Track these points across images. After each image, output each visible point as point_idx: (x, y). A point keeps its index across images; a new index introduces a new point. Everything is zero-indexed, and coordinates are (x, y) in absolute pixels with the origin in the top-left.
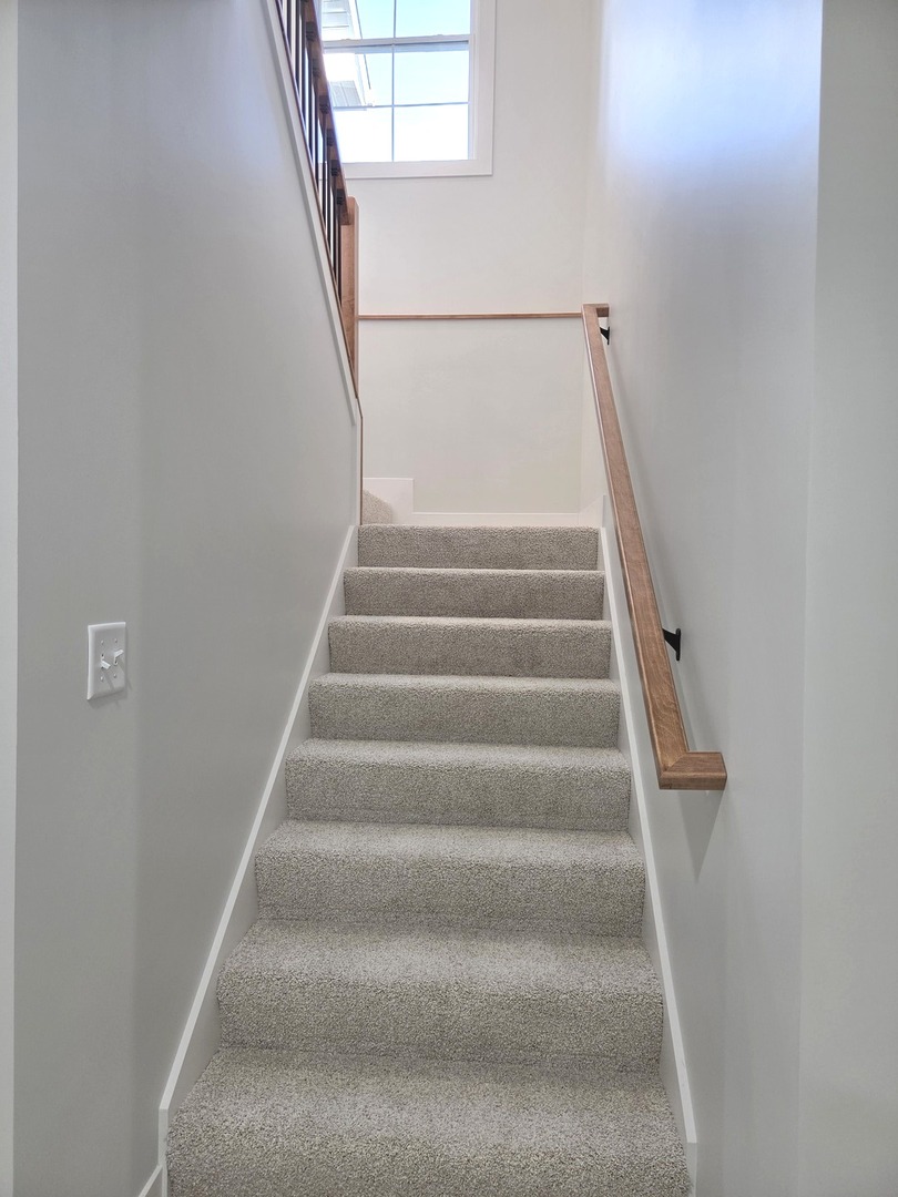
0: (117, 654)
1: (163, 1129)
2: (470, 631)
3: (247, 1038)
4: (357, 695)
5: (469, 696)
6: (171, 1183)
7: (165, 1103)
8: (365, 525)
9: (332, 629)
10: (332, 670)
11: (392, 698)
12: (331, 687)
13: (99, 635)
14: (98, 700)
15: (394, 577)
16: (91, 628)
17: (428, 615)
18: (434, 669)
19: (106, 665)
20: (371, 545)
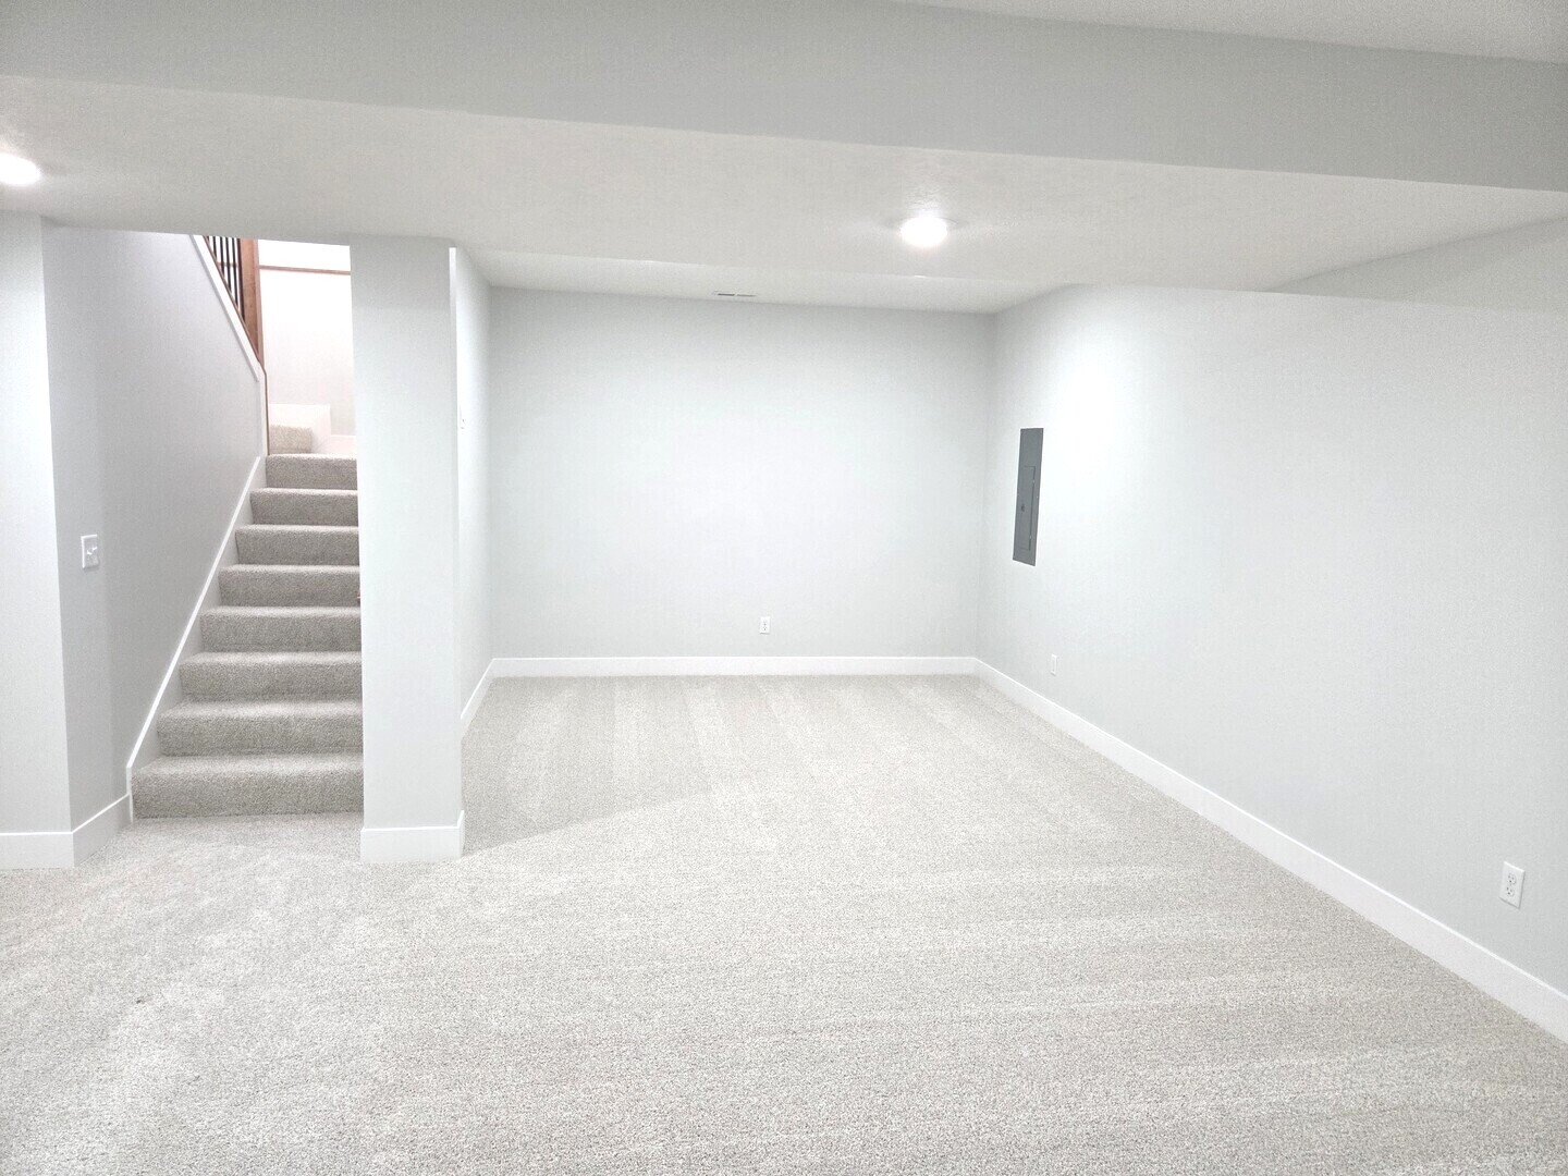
0: (94, 549)
1: (129, 777)
2: (339, 535)
3: (176, 752)
4: (254, 577)
5: (330, 577)
6: (135, 803)
7: (130, 764)
8: (272, 456)
9: (238, 535)
10: (240, 562)
11: (277, 579)
12: (235, 572)
13: (87, 541)
14: (88, 569)
15: (289, 497)
16: (83, 538)
17: (318, 524)
18: (315, 561)
19: (89, 553)
20: (275, 472)
